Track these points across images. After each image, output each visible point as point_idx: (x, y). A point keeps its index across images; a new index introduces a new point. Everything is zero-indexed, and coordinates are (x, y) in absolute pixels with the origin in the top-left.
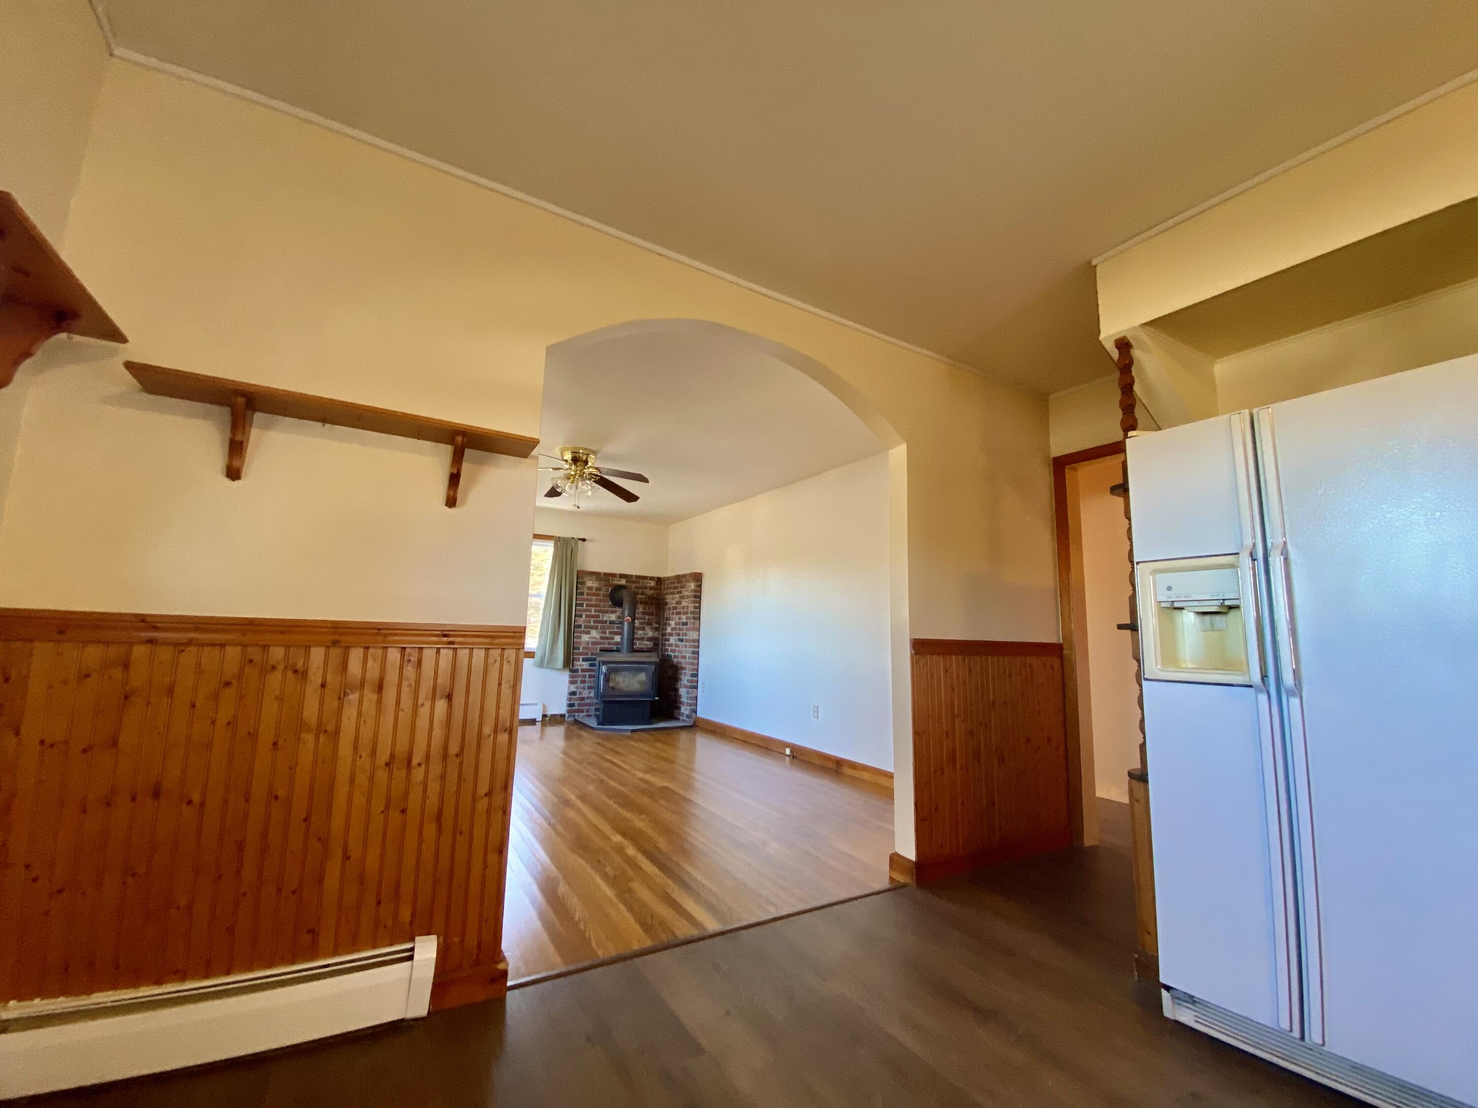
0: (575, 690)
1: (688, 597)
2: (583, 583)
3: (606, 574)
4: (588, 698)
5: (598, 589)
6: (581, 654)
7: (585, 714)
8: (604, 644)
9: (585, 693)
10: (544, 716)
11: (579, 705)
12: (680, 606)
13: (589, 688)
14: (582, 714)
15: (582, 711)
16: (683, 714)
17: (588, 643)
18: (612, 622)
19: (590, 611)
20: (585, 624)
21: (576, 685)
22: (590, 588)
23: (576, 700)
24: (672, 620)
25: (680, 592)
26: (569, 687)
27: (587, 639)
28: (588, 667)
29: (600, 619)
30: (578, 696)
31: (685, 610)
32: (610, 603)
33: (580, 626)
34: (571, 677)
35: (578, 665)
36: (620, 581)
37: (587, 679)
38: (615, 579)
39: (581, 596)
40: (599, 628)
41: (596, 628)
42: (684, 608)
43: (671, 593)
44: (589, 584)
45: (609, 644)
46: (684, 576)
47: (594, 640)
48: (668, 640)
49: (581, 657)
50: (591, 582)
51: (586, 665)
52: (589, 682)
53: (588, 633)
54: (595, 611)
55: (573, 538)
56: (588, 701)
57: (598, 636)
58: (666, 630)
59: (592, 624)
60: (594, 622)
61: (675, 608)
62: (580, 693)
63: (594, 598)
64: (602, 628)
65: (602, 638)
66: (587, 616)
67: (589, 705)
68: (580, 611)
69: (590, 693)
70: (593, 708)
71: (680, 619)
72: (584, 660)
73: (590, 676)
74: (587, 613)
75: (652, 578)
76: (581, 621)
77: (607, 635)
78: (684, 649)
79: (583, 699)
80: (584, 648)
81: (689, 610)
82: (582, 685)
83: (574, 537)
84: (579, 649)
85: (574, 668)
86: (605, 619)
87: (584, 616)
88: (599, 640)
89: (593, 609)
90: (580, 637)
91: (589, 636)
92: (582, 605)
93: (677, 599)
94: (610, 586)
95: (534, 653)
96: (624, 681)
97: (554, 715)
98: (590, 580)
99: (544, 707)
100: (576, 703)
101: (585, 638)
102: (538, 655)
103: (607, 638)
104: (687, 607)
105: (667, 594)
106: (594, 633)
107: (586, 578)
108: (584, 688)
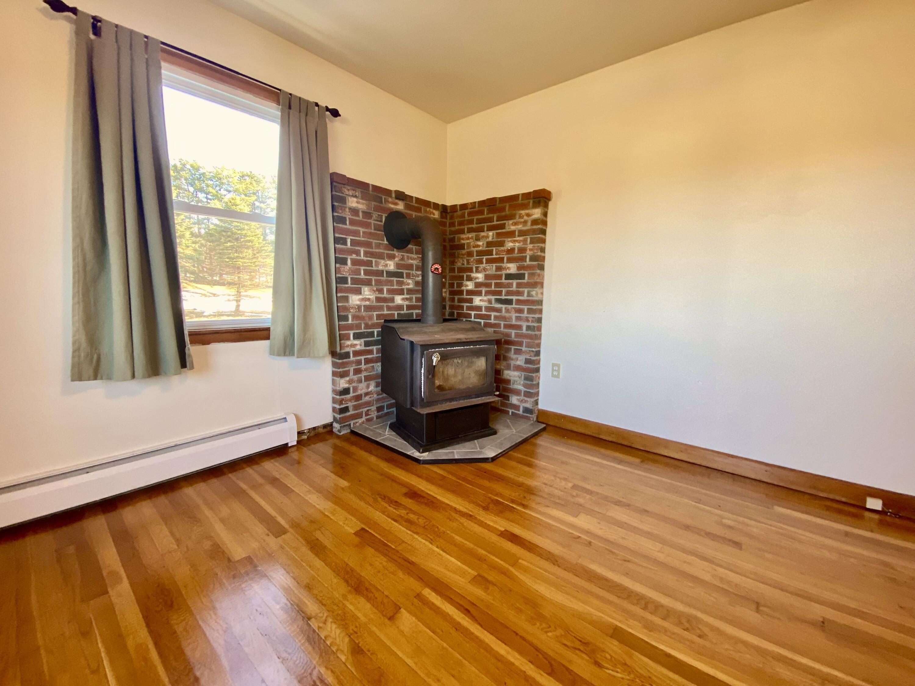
0: (346, 386)
1: (522, 233)
2: (343, 200)
3: (376, 188)
4: (367, 394)
5: (367, 214)
6: (350, 327)
7: (364, 419)
8: (381, 308)
9: (362, 388)
10: (300, 433)
11: (356, 407)
12: (502, 248)
13: (367, 378)
14: (360, 421)
15: (359, 416)
16: (517, 407)
17: (359, 307)
18: (390, 274)
19: (358, 253)
20: (352, 276)
21: (347, 379)
22: (354, 211)
23: (350, 400)
24: (477, 271)
25: (503, 226)
26: (334, 383)
27: (358, 303)
28: (363, 348)
29: (374, 268)
30: (352, 394)
31: (516, 254)
32: (386, 242)
33: (343, 280)
34: (334, 365)
35: (348, 346)
36: (396, 204)
37: (363, 366)
38: (390, 200)
39: (340, 225)
40: (373, 283)
41: (368, 283)
42: (512, 250)
43: (470, 230)
44: (353, 202)
45: (389, 308)
46: (512, 199)
47: (367, 303)
48: (471, 301)
49: (351, 333)
50: (355, 199)
51: (359, 345)
52: (366, 370)
53: (358, 292)
54: (366, 253)
55: (317, 105)
56: (367, 398)
57: (372, 297)
58: (460, 285)
59: (362, 276)
60: (366, 273)
61: (480, 253)
62: (355, 389)
63: (362, 230)
64: (378, 282)
65: (378, 299)
66: (354, 262)
67: (368, 404)
68: (341, 251)
69: (368, 387)
70: (374, 408)
71: (499, 269)
72: (357, 336)
73: (367, 361)
74: (354, 256)
75: (436, 206)
76: (347, 270)
77: (385, 295)
78: (514, 315)
79: (358, 398)
80: (355, 317)
81: (528, 253)
82: (355, 378)
83: (319, 104)
84: (346, 318)
85: (343, 351)
86: (380, 268)
87: (349, 262)
88: (375, 304)
89: (362, 251)
90: (346, 299)
91: (361, 297)
92: (344, 242)
93: (490, 239)
94: (383, 210)
95: (268, 329)
96: (455, 375)
97: (314, 428)
98: (353, 196)
99: (298, 419)
100: (350, 404)
101: (354, 300)
102: (277, 333)
103: (385, 300)
104: (522, 250)
105: (462, 232)
106: (367, 292)
107: (347, 191)
108: (360, 381)
